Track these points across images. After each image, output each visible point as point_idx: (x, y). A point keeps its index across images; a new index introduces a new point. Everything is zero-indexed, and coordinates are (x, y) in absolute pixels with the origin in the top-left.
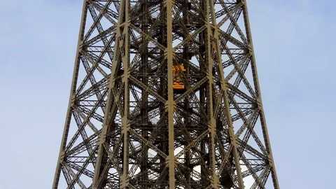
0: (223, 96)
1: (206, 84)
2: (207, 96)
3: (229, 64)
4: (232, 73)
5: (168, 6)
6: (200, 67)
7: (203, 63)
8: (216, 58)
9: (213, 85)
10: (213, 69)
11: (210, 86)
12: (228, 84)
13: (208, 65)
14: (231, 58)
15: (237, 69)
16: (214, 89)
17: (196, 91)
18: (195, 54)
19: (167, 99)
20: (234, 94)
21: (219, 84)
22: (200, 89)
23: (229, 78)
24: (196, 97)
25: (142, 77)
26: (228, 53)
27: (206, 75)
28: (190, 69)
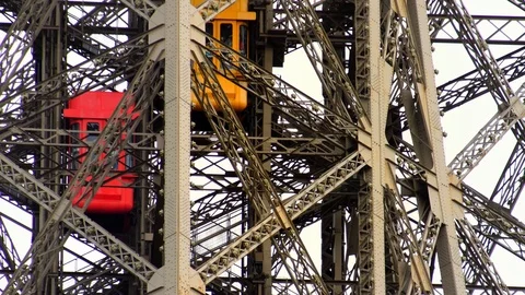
0: (442, 249)
1: (355, 191)
2: (361, 246)
3: (472, 94)
4: (487, 138)
6: (329, 105)
7: (346, 81)
8: (407, 62)
9: (388, 195)
10: (393, 113)
11: (377, 198)
12: (464, 189)
13: (364, 93)
14: (483, 64)
15: (510, 117)
16: (392, 216)
17: (302, 221)
19: (158, 260)
20: (494, 239)
21: (419, 189)
22: (326, 212)
23: (468, 160)
24: (303, 253)
25: (35, 150)
26: (466, 38)
27: (355, 144)
28: (277, 112)
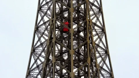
0: (94, 48)
1: (86, 44)
2: (87, 48)
3: (96, 35)
4: (97, 39)
5: (71, 12)
6: (84, 37)
7: (85, 35)
8: (91, 33)
9: (89, 44)
10: (89, 37)
11: (88, 44)
12: (95, 43)
13: (87, 35)
14: (97, 33)
15: (99, 37)
16: (90, 45)
18: (82, 31)
19: (70, 49)
20: (98, 47)
22: (84, 45)
23: (96, 41)
24: (82, 49)
25: (60, 40)
26: (95, 31)
27: (86, 40)
28: (80, 37)
